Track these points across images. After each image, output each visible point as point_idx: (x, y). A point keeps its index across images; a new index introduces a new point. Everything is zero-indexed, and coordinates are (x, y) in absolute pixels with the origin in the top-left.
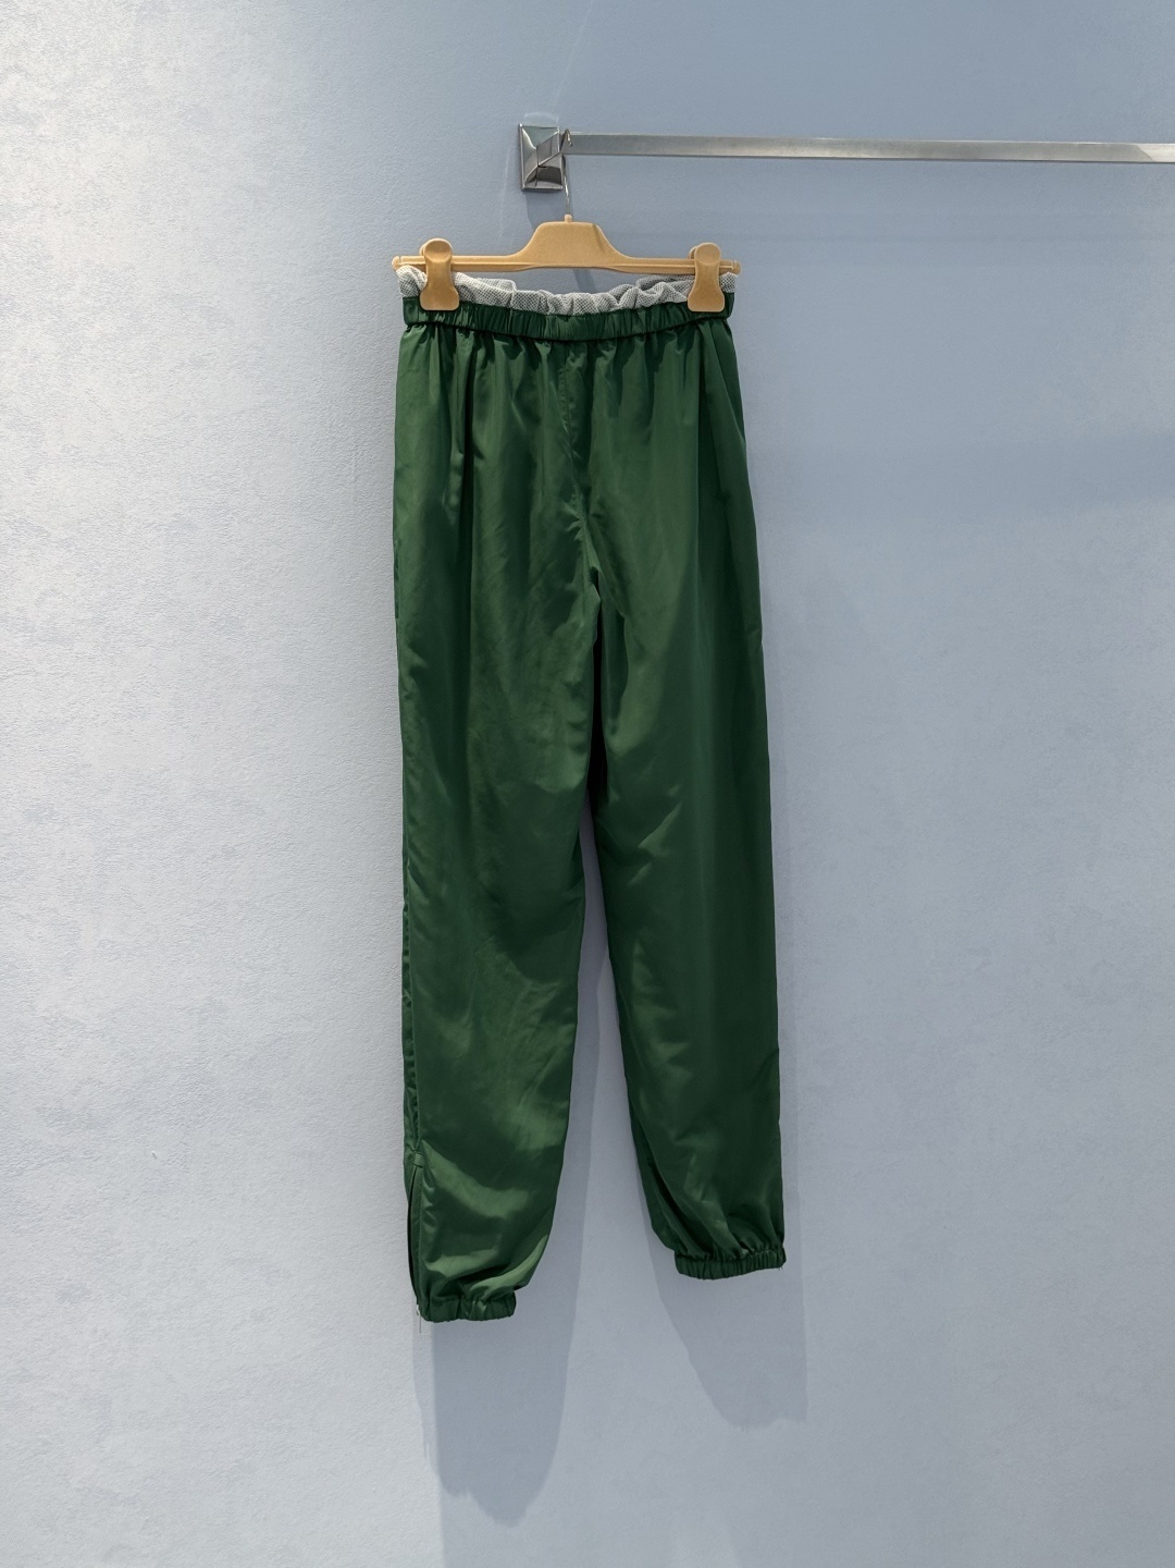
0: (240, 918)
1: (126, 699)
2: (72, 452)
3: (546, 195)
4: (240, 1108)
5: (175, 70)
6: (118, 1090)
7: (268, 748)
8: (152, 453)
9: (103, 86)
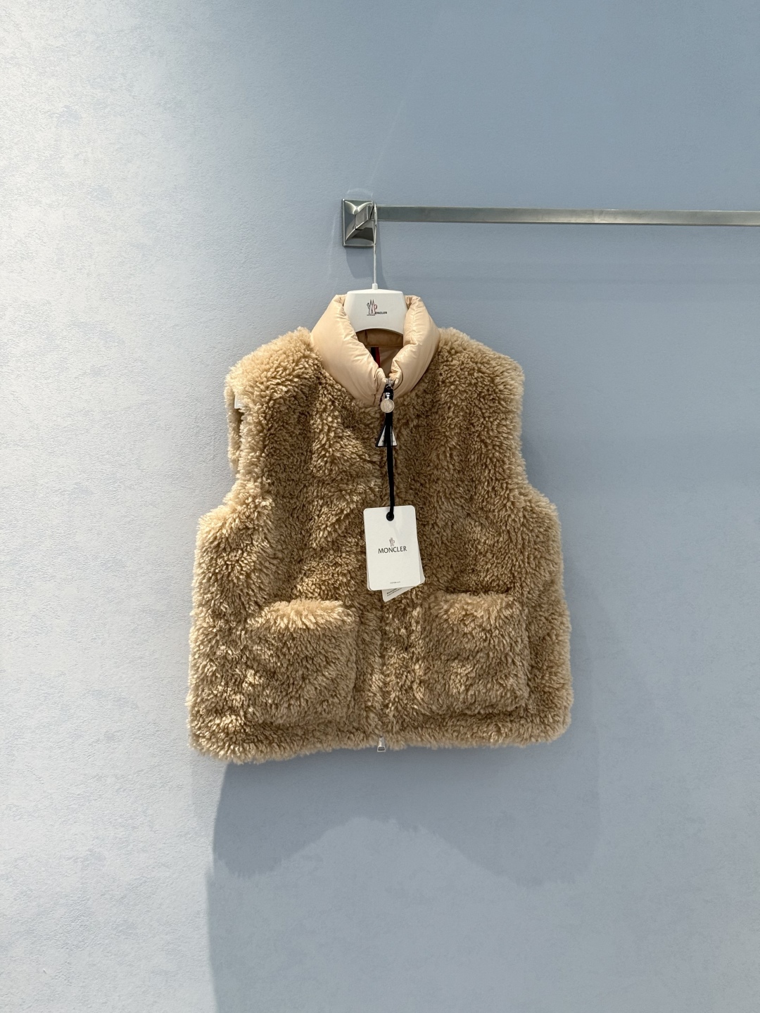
0: (116, 787)
1: (34, 621)
3: (361, 250)
4: (113, 936)
7: (141, 658)
8: (59, 438)
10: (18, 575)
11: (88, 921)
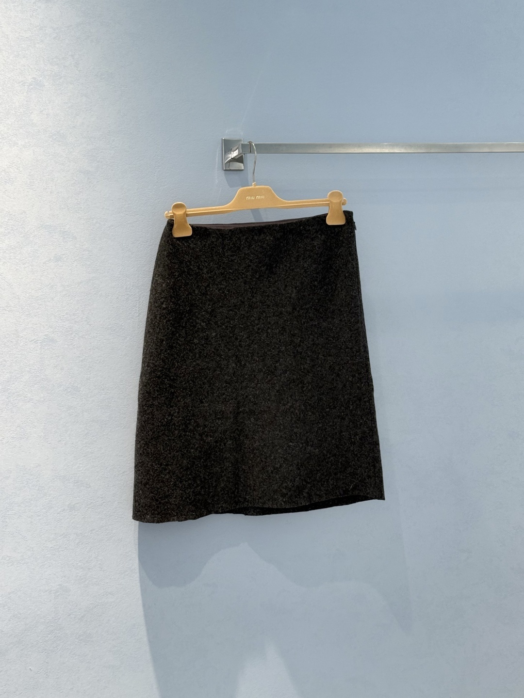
1: (18, 430)
3: (235, 172)
4: (77, 643)
5: (47, 115)
6: (12, 635)
7: (92, 453)
10: (7, 398)
11: (59, 633)
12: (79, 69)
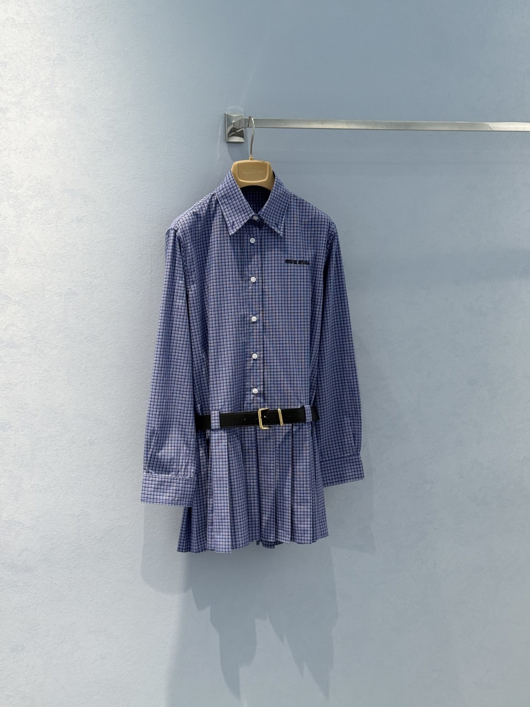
0: (96, 473)
1: (45, 373)
2: (22, 261)
3: (237, 144)
4: (96, 560)
5: (69, 88)
6: (40, 553)
7: (110, 395)
9: (37, 95)
10: (35, 345)
11: (81, 552)
12: (98, 47)
